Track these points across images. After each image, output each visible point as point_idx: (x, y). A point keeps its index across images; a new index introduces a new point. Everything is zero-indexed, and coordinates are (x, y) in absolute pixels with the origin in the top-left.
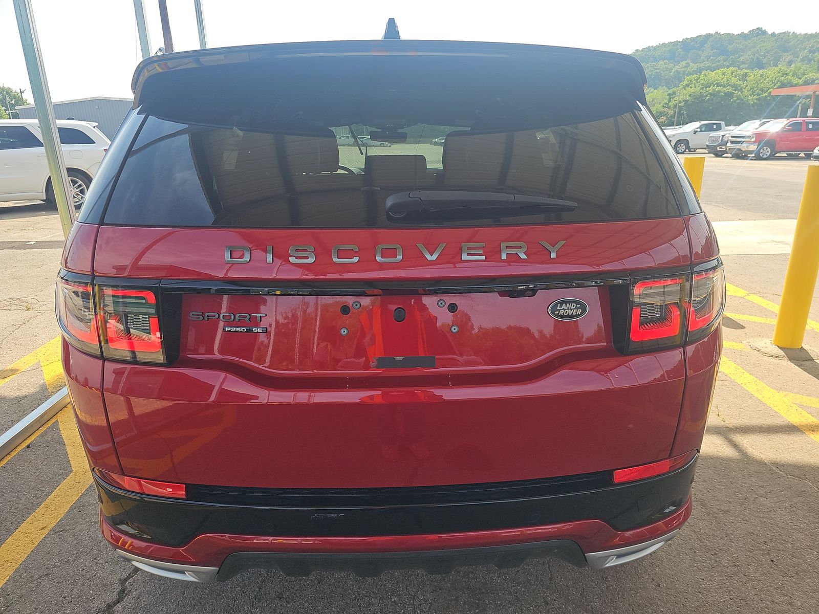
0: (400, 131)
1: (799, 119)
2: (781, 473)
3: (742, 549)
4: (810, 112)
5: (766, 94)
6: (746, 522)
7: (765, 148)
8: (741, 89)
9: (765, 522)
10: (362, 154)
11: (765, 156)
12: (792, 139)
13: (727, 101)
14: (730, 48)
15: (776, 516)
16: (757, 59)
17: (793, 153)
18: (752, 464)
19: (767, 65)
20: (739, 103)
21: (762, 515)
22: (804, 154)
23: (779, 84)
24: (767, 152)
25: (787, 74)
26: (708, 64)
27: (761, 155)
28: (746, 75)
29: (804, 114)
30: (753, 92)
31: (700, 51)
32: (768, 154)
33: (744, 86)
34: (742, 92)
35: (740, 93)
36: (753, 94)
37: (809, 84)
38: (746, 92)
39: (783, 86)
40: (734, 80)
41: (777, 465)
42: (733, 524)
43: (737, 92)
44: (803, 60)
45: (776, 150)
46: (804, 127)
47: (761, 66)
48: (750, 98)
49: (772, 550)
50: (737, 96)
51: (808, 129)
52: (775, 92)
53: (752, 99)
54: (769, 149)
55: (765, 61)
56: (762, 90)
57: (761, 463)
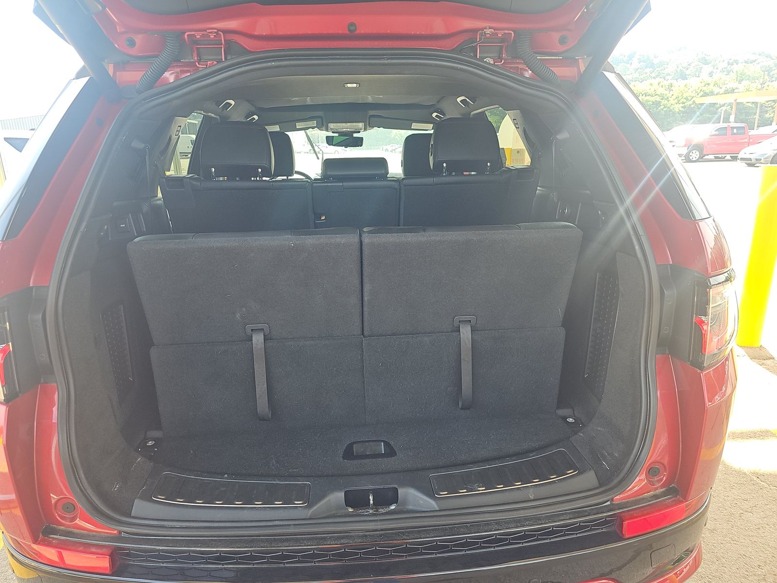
0: (355, 135)
1: (722, 125)
2: (762, 483)
3: (736, 574)
4: (732, 118)
5: (691, 102)
6: (735, 542)
7: (694, 151)
8: (668, 98)
9: (755, 542)
10: (318, 158)
11: (694, 159)
12: (718, 142)
13: (655, 109)
14: (656, 61)
15: (765, 534)
16: (681, 70)
17: (720, 156)
18: (731, 474)
19: (690, 76)
20: (667, 110)
21: (751, 534)
22: (731, 156)
23: (702, 93)
24: (695, 155)
25: (708, 84)
26: (636, 75)
27: (691, 158)
28: (671, 85)
29: (726, 120)
30: (679, 101)
31: (628, 64)
32: (697, 157)
33: (670, 95)
34: (668, 101)
35: (666, 102)
36: (678, 103)
37: (729, 93)
38: (672, 101)
39: (706, 95)
40: (660, 91)
41: (758, 475)
42: (722, 545)
43: (664, 100)
44: (722, 71)
45: (705, 153)
46: (729, 132)
47: (684, 77)
48: (676, 106)
49: (768, 575)
50: (664, 105)
51: (733, 134)
52: (699, 100)
53: (678, 108)
54: (698, 153)
55: (688, 72)
56: (687, 99)
57: (740, 473)
